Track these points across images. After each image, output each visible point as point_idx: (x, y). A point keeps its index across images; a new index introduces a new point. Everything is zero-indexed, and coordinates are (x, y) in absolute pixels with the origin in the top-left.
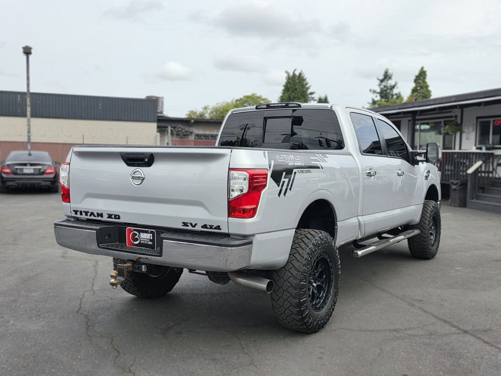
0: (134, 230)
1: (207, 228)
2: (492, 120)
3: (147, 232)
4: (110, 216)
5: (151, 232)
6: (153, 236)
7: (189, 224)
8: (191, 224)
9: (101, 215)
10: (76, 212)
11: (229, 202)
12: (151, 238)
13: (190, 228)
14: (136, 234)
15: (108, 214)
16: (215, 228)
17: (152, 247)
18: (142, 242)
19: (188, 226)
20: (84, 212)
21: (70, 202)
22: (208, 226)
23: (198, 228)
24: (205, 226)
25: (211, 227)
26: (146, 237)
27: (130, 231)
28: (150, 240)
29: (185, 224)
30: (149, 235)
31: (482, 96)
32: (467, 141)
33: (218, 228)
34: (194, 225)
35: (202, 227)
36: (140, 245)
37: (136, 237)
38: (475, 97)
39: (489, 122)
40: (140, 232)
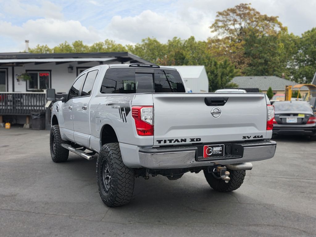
0: (209, 146)
1: (256, 138)
2: (38, 72)
3: (219, 146)
4: (192, 140)
5: (221, 146)
6: (222, 148)
7: (247, 137)
8: (248, 137)
9: (185, 140)
10: (160, 142)
11: (268, 122)
12: (221, 150)
13: (247, 139)
14: (210, 149)
15: (191, 139)
16: (260, 137)
17: (221, 155)
18: (214, 153)
19: (246, 138)
20: (168, 140)
21: (153, 135)
22: (257, 137)
23: (251, 138)
24: (255, 137)
25: (258, 137)
26: (217, 149)
27: (207, 147)
28: (220, 151)
29: (244, 137)
30: (220, 148)
31: (39, 57)
32: (19, 85)
33: (262, 136)
34: (249, 137)
35: (254, 138)
36: (213, 155)
37: (210, 151)
38: (33, 57)
39: (37, 74)
40: (212, 147)
